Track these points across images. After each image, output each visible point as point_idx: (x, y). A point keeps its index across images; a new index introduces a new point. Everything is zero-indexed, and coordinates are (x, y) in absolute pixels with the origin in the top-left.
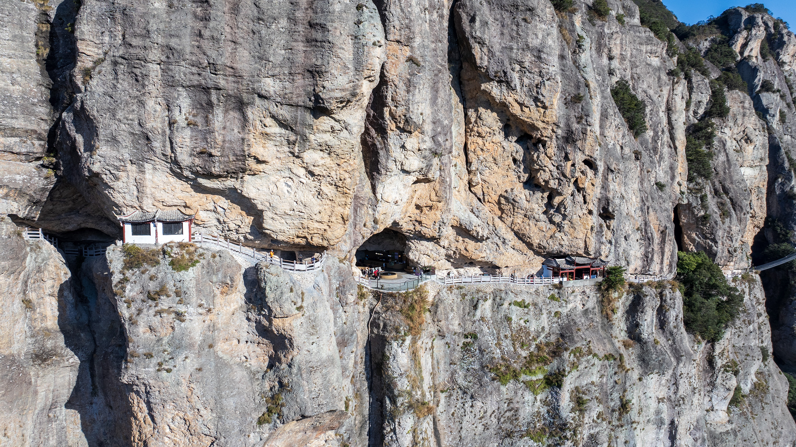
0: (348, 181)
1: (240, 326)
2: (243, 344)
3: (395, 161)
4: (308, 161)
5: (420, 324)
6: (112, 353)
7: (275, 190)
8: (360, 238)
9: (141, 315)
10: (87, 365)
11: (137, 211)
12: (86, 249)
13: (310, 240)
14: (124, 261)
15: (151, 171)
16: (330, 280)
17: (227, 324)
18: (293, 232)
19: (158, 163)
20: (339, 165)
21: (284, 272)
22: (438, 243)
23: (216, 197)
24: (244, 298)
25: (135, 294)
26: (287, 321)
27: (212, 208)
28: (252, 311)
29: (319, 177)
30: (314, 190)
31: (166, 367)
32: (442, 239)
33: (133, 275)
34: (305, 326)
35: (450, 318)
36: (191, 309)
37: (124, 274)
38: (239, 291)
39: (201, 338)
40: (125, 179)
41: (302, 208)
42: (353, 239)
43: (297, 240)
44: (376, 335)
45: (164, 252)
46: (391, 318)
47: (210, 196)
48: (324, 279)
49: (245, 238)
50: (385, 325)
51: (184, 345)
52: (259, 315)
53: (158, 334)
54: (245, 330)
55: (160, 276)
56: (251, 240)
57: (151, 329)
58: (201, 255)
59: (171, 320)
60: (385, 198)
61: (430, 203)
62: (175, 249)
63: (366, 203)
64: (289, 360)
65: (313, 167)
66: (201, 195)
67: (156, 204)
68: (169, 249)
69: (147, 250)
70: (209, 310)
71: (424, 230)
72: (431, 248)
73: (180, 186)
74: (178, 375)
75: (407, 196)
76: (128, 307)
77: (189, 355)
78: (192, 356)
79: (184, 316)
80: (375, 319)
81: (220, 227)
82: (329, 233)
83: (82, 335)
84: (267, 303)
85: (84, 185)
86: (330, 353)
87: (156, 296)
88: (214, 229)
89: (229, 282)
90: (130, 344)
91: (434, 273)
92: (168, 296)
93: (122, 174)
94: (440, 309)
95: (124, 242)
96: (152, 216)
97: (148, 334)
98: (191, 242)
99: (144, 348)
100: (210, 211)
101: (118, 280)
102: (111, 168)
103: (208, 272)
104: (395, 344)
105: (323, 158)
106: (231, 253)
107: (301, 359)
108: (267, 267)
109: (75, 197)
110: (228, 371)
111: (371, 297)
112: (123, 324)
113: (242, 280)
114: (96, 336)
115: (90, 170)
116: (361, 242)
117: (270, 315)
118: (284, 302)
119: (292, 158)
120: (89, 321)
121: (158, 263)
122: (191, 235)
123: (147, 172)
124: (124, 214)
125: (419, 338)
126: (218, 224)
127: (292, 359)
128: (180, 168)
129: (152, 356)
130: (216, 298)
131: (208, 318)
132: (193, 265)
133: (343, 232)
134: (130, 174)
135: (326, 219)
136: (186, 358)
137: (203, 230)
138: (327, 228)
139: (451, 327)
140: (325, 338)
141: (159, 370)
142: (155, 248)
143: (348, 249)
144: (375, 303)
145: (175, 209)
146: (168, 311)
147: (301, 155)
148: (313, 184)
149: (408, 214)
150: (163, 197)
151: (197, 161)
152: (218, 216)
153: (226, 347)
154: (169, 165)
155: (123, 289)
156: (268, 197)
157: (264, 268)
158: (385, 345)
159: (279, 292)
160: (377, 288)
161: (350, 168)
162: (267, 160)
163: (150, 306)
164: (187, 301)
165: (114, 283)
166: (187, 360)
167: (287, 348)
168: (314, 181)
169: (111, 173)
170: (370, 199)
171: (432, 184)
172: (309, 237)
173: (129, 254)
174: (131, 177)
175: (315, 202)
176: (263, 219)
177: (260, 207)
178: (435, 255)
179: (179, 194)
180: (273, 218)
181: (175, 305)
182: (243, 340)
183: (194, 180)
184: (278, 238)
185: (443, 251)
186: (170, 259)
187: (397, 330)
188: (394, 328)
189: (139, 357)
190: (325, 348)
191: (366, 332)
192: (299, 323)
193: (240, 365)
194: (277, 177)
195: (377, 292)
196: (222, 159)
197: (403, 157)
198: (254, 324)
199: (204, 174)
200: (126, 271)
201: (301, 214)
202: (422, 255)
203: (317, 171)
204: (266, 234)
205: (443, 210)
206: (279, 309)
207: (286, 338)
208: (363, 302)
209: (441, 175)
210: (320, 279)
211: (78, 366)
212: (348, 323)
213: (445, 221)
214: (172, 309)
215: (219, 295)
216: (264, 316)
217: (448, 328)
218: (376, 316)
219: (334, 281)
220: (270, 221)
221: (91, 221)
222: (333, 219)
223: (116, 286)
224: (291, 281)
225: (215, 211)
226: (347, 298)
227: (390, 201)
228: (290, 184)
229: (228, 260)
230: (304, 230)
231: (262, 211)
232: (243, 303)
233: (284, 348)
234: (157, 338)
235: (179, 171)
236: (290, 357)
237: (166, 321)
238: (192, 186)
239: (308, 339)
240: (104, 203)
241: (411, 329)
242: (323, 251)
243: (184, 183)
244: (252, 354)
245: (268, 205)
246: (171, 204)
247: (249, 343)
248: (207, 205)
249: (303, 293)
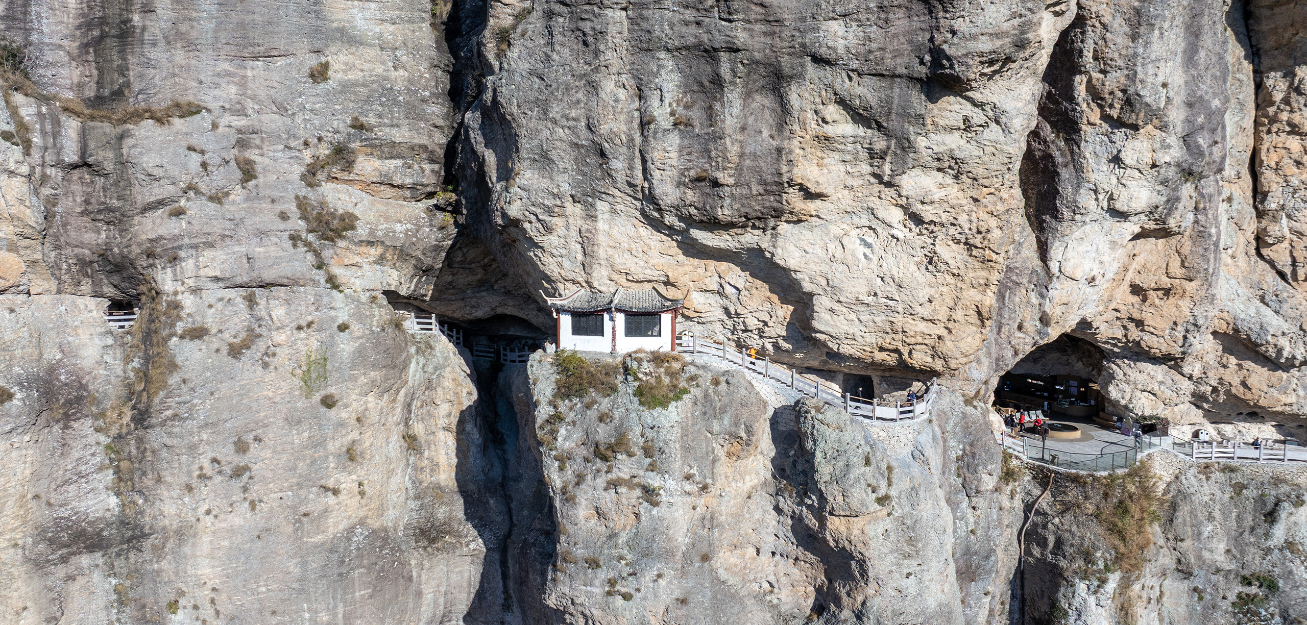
0: (996, 234)
1: (761, 521)
2: (765, 557)
3: (1096, 192)
4: (910, 193)
5: (1142, 548)
6: (534, 544)
7: (839, 253)
8: (1009, 353)
9: (583, 486)
10: (497, 556)
11: (583, 290)
12: (505, 350)
13: (906, 356)
14: (557, 382)
15: (607, 216)
16: (945, 441)
17: (737, 517)
18: (871, 339)
19: (619, 200)
20: (976, 200)
21: (852, 421)
22: (1177, 368)
23: (724, 266)
24: (770, 466)
25: (573, 445)
26: (857, 525)
27: (716, 287)
28: (787, 495)
29: (932, 227)
30: (920, 253)
31: (623, 590)
32: (1189, 359)
33: (571, 409)
34: (893, 536)
35: (1206, 534)
36: (671, 484)
37: (555, 407)
38: (762, 453)
39: (687, 540)
40: (561, 231)
41: (892, 290)
42: (994, 356)
43: (880, 356)
44: (1038, 560)
45: (627, 370)
46: (1074, 528)
47: (712, 264)
48: (934, 438)
49: (776, 346)
50: (1059, 543)
51: (656, 551)
52: (798, 504)
53: (611, 525)
54: (771, 530)
55: (617, 414)
56: (787, 351)
57: (599, 512)
58: (692, 378)
59: (634, 502)
60: (1068, 269)
61: (1166, 282)
62: (645, 364)
63: (1025, 281)
64: (858, 604)
65: (919, 206)
66: (696, 261)
67: (615, 277)
68: (635, 365)
69: (597, 363)
70: (705, 488)
71: (1148, 340)
72: (1160, 378)
73: (658, 245)
74: (644, 607)
75: (1115, 267)
76: (561, 469)
77: (665, 571)
78: (669, 573)
79: (658, 494)
80: (1035, 525)
81: (729, 323)
82: (949, 343)
83: (492, 502)
84: (816, 483)
85: (497, 240)
86: (943, 599)
87: (609, 453)
88: (718, 327)
89: (743, 434)
90: (563, 538)
91: (1165, 433)
92: (630, 455)
93: (557, 222)
94: (1183, 512)
95: (557, 346)
96: (607, 300)
97: (594, 521)
98: (675, 353)
99: (586, 547)
100: (712, 291)
101: (545, 417)
102: (538, 211)
103: (705, 413)
104: (1082, 587)
105: (942, 186)
106: (749, 375)
107: (883, 605)
108: (818, 410)
109: (486, 261)
110: (736, 609)
111: (1028, 478)
112: (551, 499)
113: (768, 429)
114: (513, 506)
115: (504, 215)
116: (1011, 362)
117: (822, 508)
118: (852, 486)
119: (877, 187)
120: (504, 477)
121: (614, 389)
122: (676, 337)
123: (600, 216)
124: (560, 295)
125: (1138, 578)
126: (725, 317)
127: (864, 603)
128: (660, 210)
129: (598, 566)
130: (717, 465)
131: (701, 502)
132: (678, 398)
133: (978, 342)
134: (571, 221)
135: (943, 314)
136: (659, 576)
137: (697, 329)
138: (944, 333)
139: (1206, 555)
140: (935, 565)
141: (609, 593)
142: (610, 360)
143: (984, 377)
144: (1037, 492)
145: (648, 287)
146: (630, 484)
147: (897, 180)
148: (919, 241)
149: (1113, 305)
150: (628, 265)
151: (691, 196)
152: (726, 302)
153: (733, 560)
154: (638, 204)
155: (553, 433)
156: (825, 268)
157: (813, 412)
158: (1057, 586)
159: (841, 464)
160: (1042, 460)
161: (1001, 208)
162: (825, 191)
163: (598, 471)
164: (664, 467)
165: (539, 421)
166: (660, 581)
167: (853, 578)
168: (921, 234)
169: (539, 220)
170: (1034, 271)
171: (1173, 241)
172: (905, 351)
173: (566, 370)
174: (572, 227)
175: (922, 279)
176: (813, 311)
177: (807, 287)
178: (1168, 393)
179: (656, 260)
180: (832, 310)
181: (641, 473)
182: (766, 549)
183: (684, 232)
184: (841, 350)
185: (1187, 386)
186: (637, 384)
187: (1088, 558)
188: (1080, 552)
189: (576, 563)
190: (935, 588)
191: (1015, 551)
192: (881, 531)
193: (759, 597)
194: (844, 226)
195: (1041, 469)
196: (737, 191)
197: (1114, 181)
198: (790, 522)
199: (702, 221)
200: (559, 402)
201: (890, 303)
202: (1138, 393)
203: (928, 213)
204: (816, 342)
205: (1196, 298)
206: (840, 498)
207: (853, 558)
208: (1009, 488)
209: (1196, 222)
210: (925, 439)
211: (482, 556)
212: (979, 532)
213: (1200, 322)
214: (636, 480)
215: (723, 458)
216: (809, 507)
217: (1199, 557)
218: (1039, 519)
219: (952, 443)
220: (826, 316)
221: (511, 303)
222: (959, 315)
223: (541, 428)
224: (867, 442)
225: (721, 293)
226: (979, 480)
227: (1078, 276)
228: (869, 240)
229: (743, 392)
230: (896, 337)
231: (811, 295)
232: (769, 476)
233: (848, 576)
234: (609, 532)
235: (656, 214)
236: (860, 599)
237: (624, 501)
238: (680, 245)
239: (899, 565)
240: (528, 274)
241: (1119, 558)
242: (930, 379)
243: (665, 238)
244: (783, 580)
245: (824, 283)
246: (641, 277)
247: (778, 557)
248: (707, 281)
249: (890, 469)
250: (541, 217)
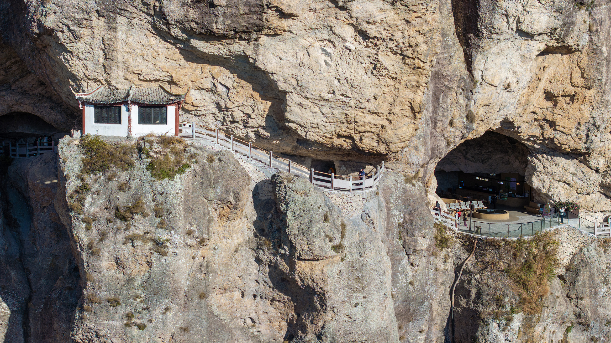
0: (423, 47)
1: (245, 270)
2: (248, 300)
3: (507, 16)
4: (359, 15)
5: (541, 297)
6: (59, 298)
7: (306, 60)
8: (442, 144)
9: (106, 242)
10: (20, 317)
11: (102, 88)
13: (358, 142)
14: (83, 161)
15: (124, 28)
16: (389, 210)
17: (227, 266)
18: (331, 128)
19: (135, 15)
20: (408, 22)
21: (315, 189)
22: (586, 162)
23: (216, 69)
24: (252, 227)
25: (98, 209)
26: (318, 266)
27: (210, 86)
28: (265, 248)
29: (375, 41)
30: (367, 61)
31: (138, 322)
32: (594, 154)
33: (96, 181)
34: (345, 276)
35: (601, 294)
36: (176, 238)
37: (82, 180)
38: (246, 216)
39: (188, 283)
40: (87, 39)
41: (346, 89)
42: (430, 145)
43: (338, 142)
44: (464, 309)
45: (140, 150)
46: (490, 282)
47: (207, 67)
48: (379, 206)
49: (257, 134)
50: (479, 294)
51: (164, 289)
52: (274, 255)
53: (128, 272)
54: (253, 277)
55: (133, 184)
56: (266, 138)
57: (119, 263)
58: (192, 156)
59: (147, 252)
60: (488, 77)
61: (571, 90)
62: (155, 145)
63: (455, 86)
64: (319, 328)
65: (366, 25)
66: (194, 65)
67: (129, 77)
68: (147, 146)
69: (116, 144)
70: (202, 242)
71: (560, 138)
72: (572, 170)
73: (165, 51)
74: (155, 334)
75: (528, 76)
76: (88, 229)
77: (172, 305)
78: (175, 307)
79: (166, 246)
80: (463, 282)
81: (220, 116)
82: (389, 131)
83: (12, 273)
84: (287, 235)
85: (27, 45)
86: (383, 324)
87: (128, 214)
88: (211, 119)
89: (232, 200)
90: (89, 284)
91: (576, 215)
92: (144, 215)
93: (85, 32)
94: (583, 276)
95: (82, 132)
96: (123, 95)
97: (112, 271)
98: (178, 137)
99: (108, 290)
100: (206, 90)
101: (74, 188)
102: (70, 23)
103: (202, 183)
104: (494, 326)
105: (382, 10)
106: (237, 156)
107: (337, 327)
108: (289, 181)
110: (226, 336)
111: (458, 245)
112: (79, 254)
113: (251, 199)
114: (31, 276)
115: (40, 25)
116: (444, 151)
117: (292, 255)
118: (314, 236)
119: (334, 11)
120: (21, 254)
121: (131, 165)
122: (178, 125)
123: (119, 28)
124: (83, 91)
125: (538, 321)
126: (217, 111)
127: (323, 327)
128: (167, 24)
129: (118, 303)
130: (212, 224)
131: (200, 253)
132: (181, 171)
133: (411, 131)
134: (96, 31)
135: (385, 109)
136: (167, 309)
137: (195, 120)
138: (386, 123)
139: (601, 310)
140: (376, 298)
141: (127, 325)
142: (126, 143)
143: (421, 161)
144: (464, 256)
145: (155, 85)
146: (144, 238)
147: (349, 5)
148: (366, 52)
149: (531, 108)
150: (140, 68)
151: (192, 13)
152: (218, 99)
153: (223, 301)
154: (150, 19)
155: (82, 201)
156: (295, 71)
157: (286, 182)
158: (476, 327)
159: (306, 220)
160: (470, 231)
161: (426, 28)
162: (295, 12)
163: (118, 229)
164: (171, 225)
165: (69, 192)
166: (168, 313)
167: (315, 309)
168: (367, 46)
169: (70, 30)
170: (461, 78)
171: (575, 56)
172: (357, 137)
173: (91, 150)
174: (96, 36)
175: (368, 81)
176: (286, 105)
177: (282, 86)
178: (580, 184)
179: (163, 63)
180: (301, 105)
181: (153, 229)
182: (249, 292)
183: (186, 42)
184: (308, 137)
185: (596, 178)
186: (149, 160)
187: (499, 303)
188: (493, 299)
189: (100, 303)
190: (376, 315)
191: (447, 303)
192: (336, 271)
193: (244, 330)
194: (310, 39)
195: (468, 237)
196: (228, 11)
197: (520, 8)
198: (268, 270)
199: (200, 33)
200: (86, 176)
201: (345, 99)
202: (555, 183)
203: (372, 31)
204: (289, 130)
205: (594, 103)
206: (305, 246)
207: (314, 292)
208: (443, 253)
209: (591, 41)
210: (372, 205)
211: (7, 318)
212: (416, 284)
213: (598, 123)
214: (149, 236)
215: (216, 219)
216: (282, 256)
217: (595, 312)
218: (465, 277)
219: (395, 212)
220: (297, 109)
221: (27, 102)
222: (397, 109)
223: (71, 197)
224: (326, 205)
225: (214, 91)
226: (416, 242)
227: (496, 82)
228: (329, 50)
229: (232, 167)
230: (350, 126)
231: (284, 93)
232: (252, 235)
233: (312, 308)
234: (126, 278)
235: (164, 27)
236: (320, 324)
237: (139, 252)
238: (183, 52)
239: (349, 297)
240: (55, 74)
241: (522, 302)
242: (379, 163)
243: (170, 46)
244: (263, 317)
245: (294, 83)
246: (150, 77)
247: (258, 299)
248: (203, 81)
249: (343, 226)
250: (72, 28)
